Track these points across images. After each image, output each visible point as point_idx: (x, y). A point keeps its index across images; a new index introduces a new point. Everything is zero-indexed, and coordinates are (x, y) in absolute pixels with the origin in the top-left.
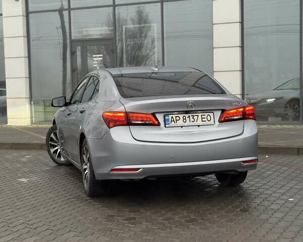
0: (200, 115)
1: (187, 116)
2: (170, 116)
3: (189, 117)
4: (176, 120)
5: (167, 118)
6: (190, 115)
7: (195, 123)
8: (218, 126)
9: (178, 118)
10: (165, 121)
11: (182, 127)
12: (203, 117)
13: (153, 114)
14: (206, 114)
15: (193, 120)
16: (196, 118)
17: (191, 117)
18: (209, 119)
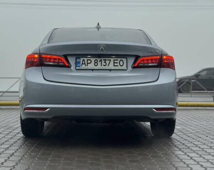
0: (112, 60)
1: (99, 60)
2: (82, 59)
4: (88, 63)
5: (78, 60)
6: (102, 59)
7: (107, 67)
10: (77, 63)
11: (93, 70)
12: (115, 61)
14: (119, 59)
15: (105, 64)
16: (108, 62)
17: (103, 62)
18: (121, 64)
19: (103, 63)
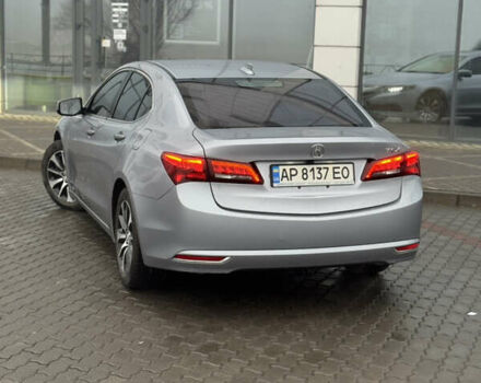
0: (331, 167)
1: (309, 167)
2: (281, 168)
3: (313, 169)
4: (291, 175)
5: (275, 171)
6: (315, 167)
7: (322, 182)
8: (361, 186)
9: (294, 172)
10: (272, 175)
11: (299, 187)
12: (336, 170)
13: (253, 164)
14: (342, 166)
15: (319, 176)
16: (324, 172)
17: (316, 171)
18: (345, 174)
19: (317, 175)
